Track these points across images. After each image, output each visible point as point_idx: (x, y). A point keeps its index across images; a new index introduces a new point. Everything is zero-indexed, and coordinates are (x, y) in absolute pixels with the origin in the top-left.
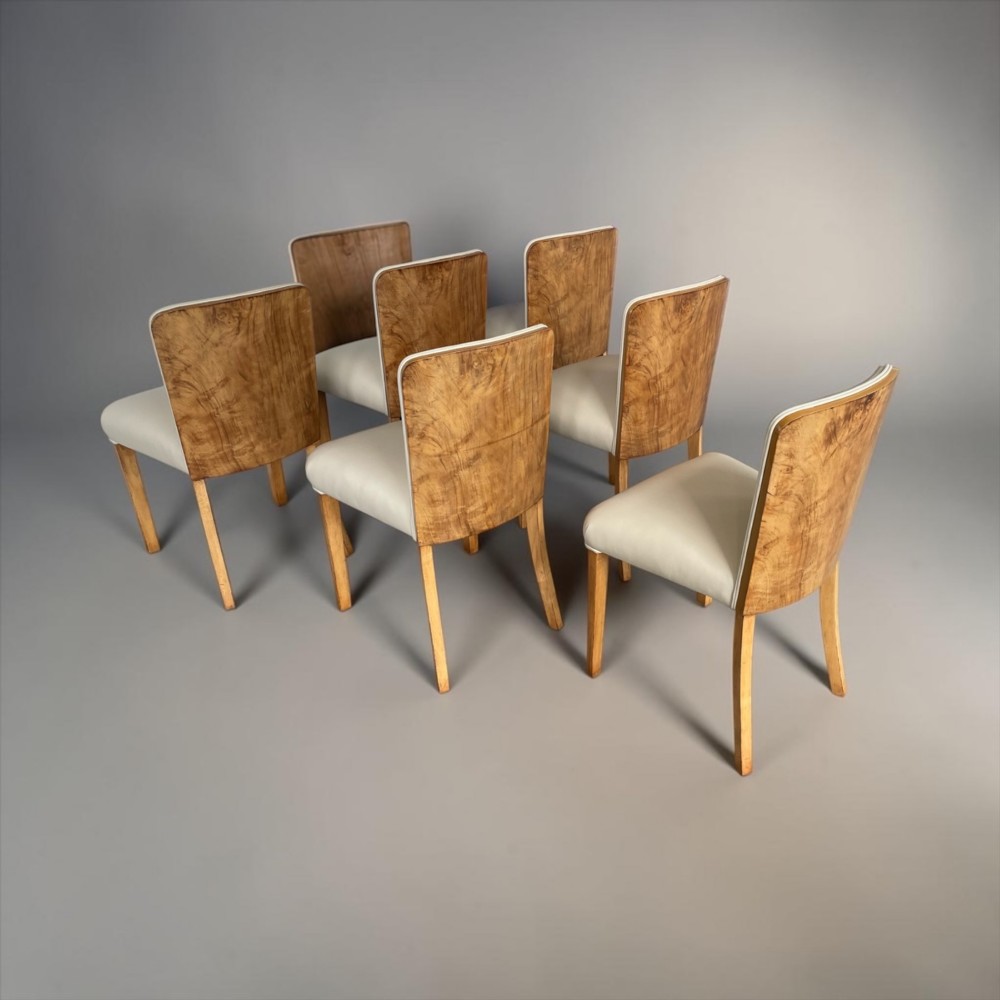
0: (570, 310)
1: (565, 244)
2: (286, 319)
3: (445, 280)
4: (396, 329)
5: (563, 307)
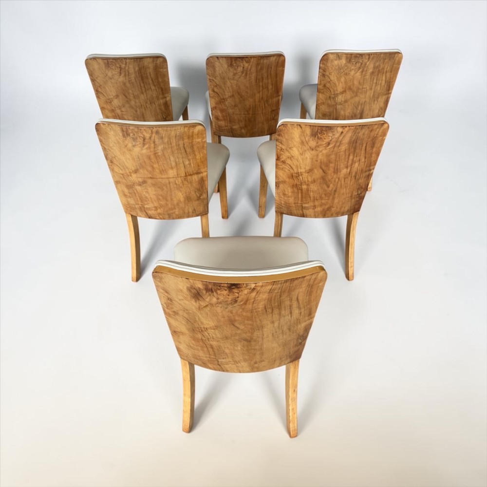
0: (346, 101)
1: (347, 58)
2: (148, 72)
3: (245, 68)
4: (216, 89)
5: (340, 98)
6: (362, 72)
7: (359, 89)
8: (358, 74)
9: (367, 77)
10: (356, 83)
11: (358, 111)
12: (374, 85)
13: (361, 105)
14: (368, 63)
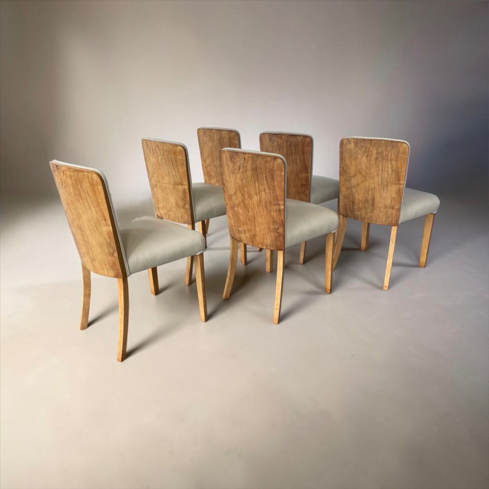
6: (367, 156)
7: (366, 173)
8: (364, 158)
9: (372, 162)
10: (364, 167)
11: (370, 197)
12: (380, 171)
13: (372, 190)
14: (371, 148)
